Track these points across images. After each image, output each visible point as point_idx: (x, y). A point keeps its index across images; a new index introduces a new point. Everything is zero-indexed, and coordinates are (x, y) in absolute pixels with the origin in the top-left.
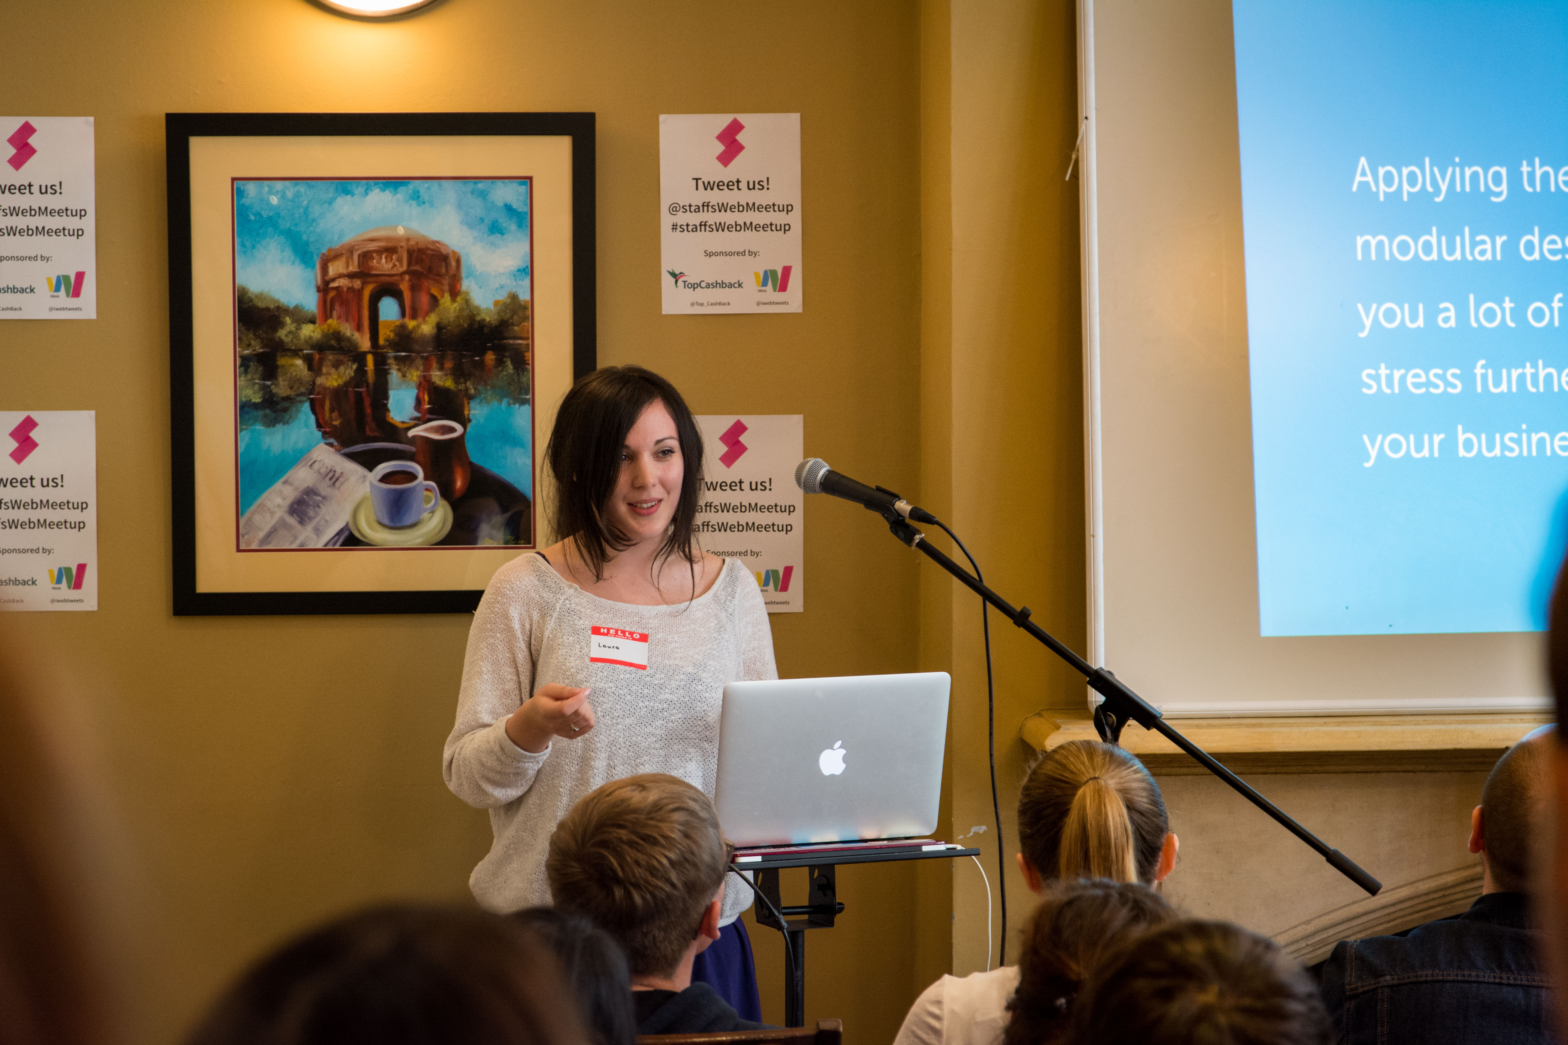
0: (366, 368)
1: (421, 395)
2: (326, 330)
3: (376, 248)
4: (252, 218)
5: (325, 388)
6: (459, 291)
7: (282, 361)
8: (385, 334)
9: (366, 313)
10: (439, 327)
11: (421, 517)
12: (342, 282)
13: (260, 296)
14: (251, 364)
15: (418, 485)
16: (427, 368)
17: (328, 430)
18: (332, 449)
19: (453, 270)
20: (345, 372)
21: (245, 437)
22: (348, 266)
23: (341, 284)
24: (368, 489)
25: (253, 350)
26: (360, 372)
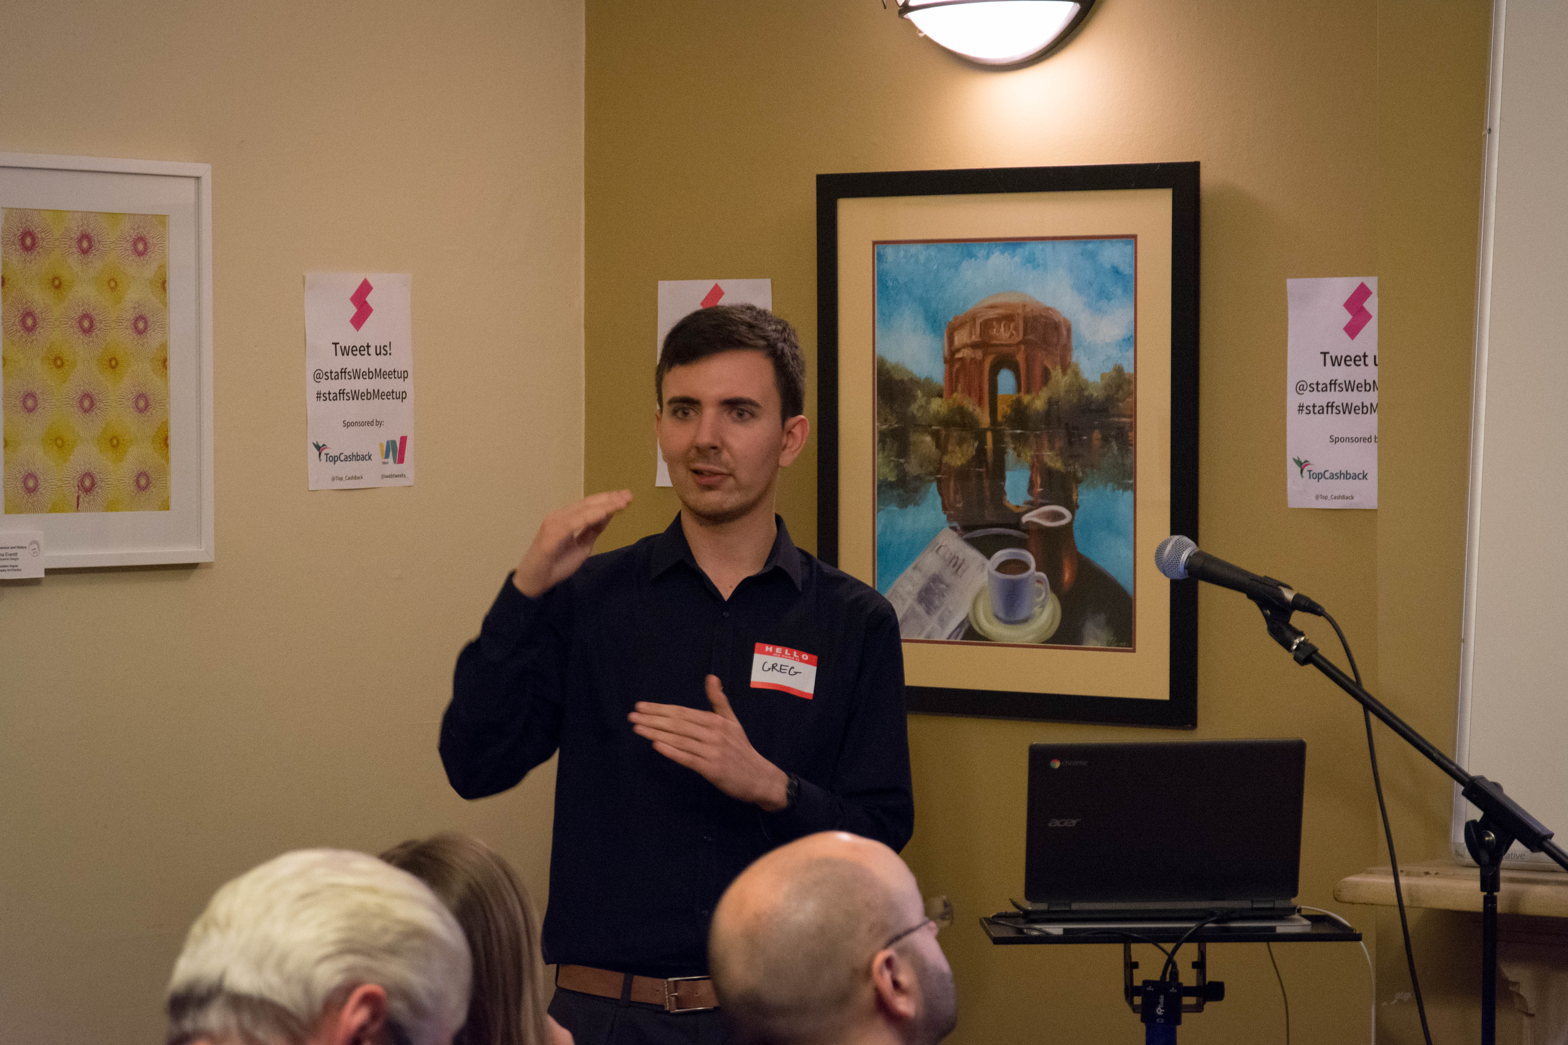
0: (986, 447)
1: (1034, 477)
2: (951, 405)
3: (996, 316)
4: (890, 284)
5: (949, 467)
6: (1070, 363)
7: (914, 437)
8: (1003, 408)
9: (986, 387)
10: (1050, 402)
11: (1033, 612)
12: (966, 353)
13: (896, 367)
14: (888, 440)
15: (1030, 576)
16: (1040, 448)
17: (952, 512)
18: (955, 534)
19: (1063, 341)
20: (967, 449)
21: (882, 517)
22: (971, 335)
23: (965, 355)
24: (986, 579)
25: (890, 425)
26: (981, 451)
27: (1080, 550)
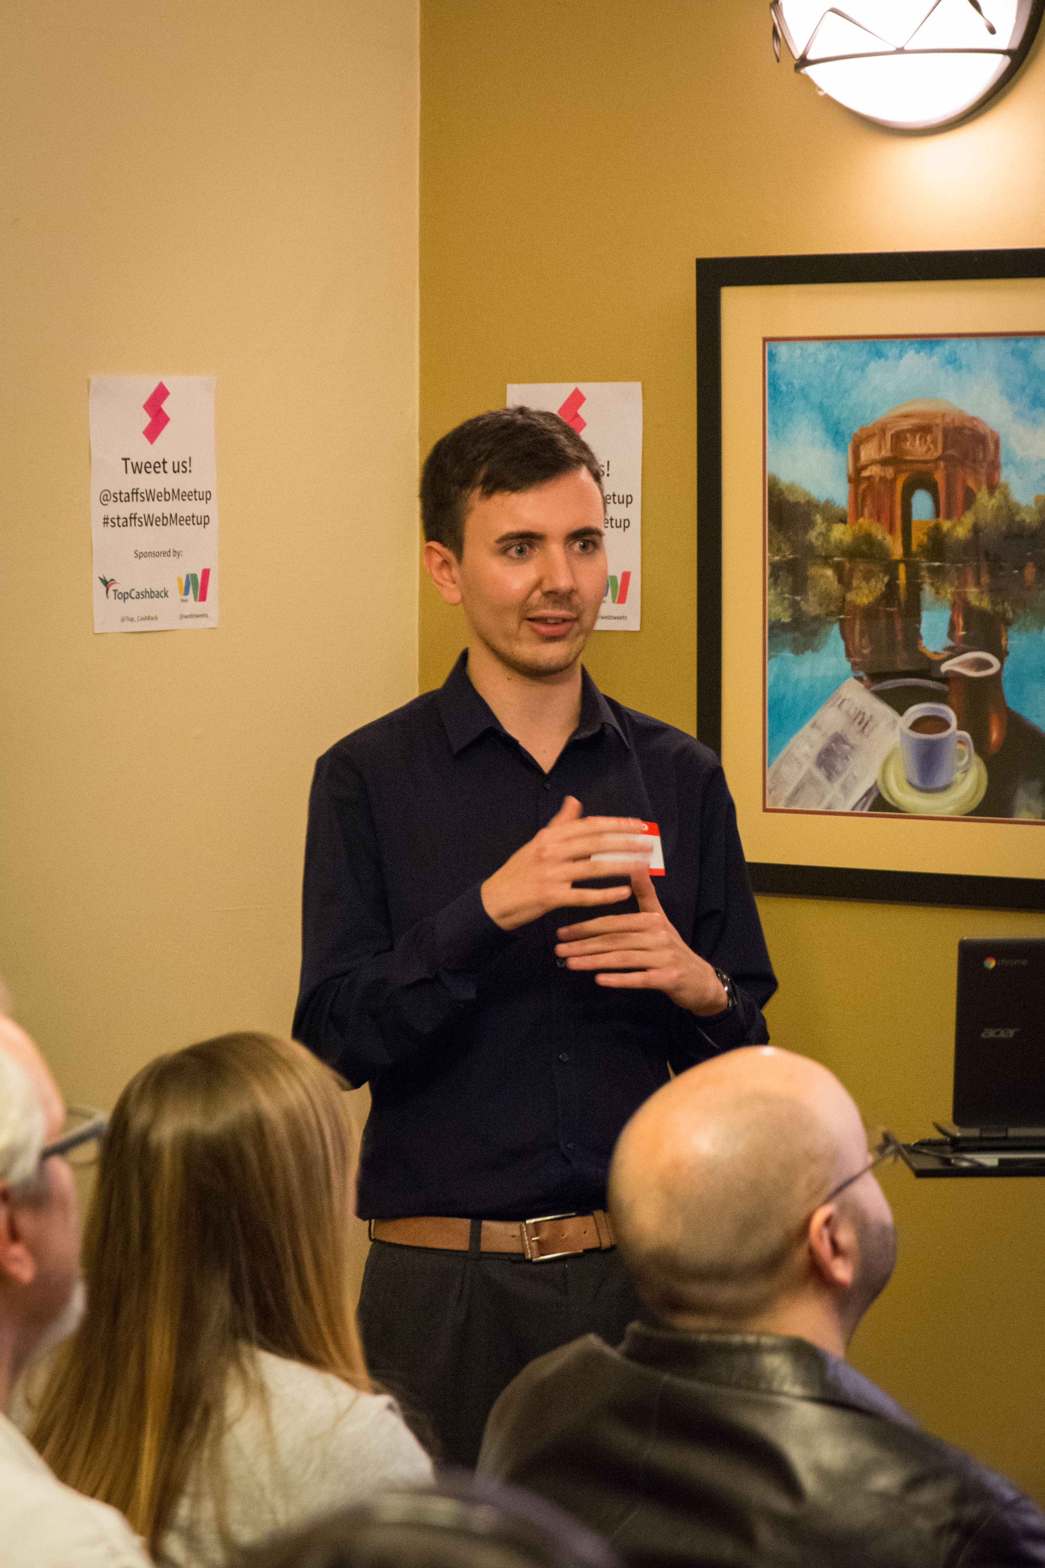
0: (898, 582)
1: (955, 618)
2: (857, 531)
3: (910, 427)
5: (856, 607)
6: (998, 483)
7: (814, 571)
8: (918, 537)
9: (899, 511)
10: (976, 529)
11: (954, 777)
12: (874, 471)
13: (791, 488)
14: (781, 573)
15: (951, 735)
16: (963, 584)
17: (858, 660)
18: (861, 686)
19: (990, 457)
20: (876, 584)
22: (880, 449)
23: (873, 473)
24: (898, 739)
25: (784, 556)
26: (892, 586)
27: (1011, 705)
